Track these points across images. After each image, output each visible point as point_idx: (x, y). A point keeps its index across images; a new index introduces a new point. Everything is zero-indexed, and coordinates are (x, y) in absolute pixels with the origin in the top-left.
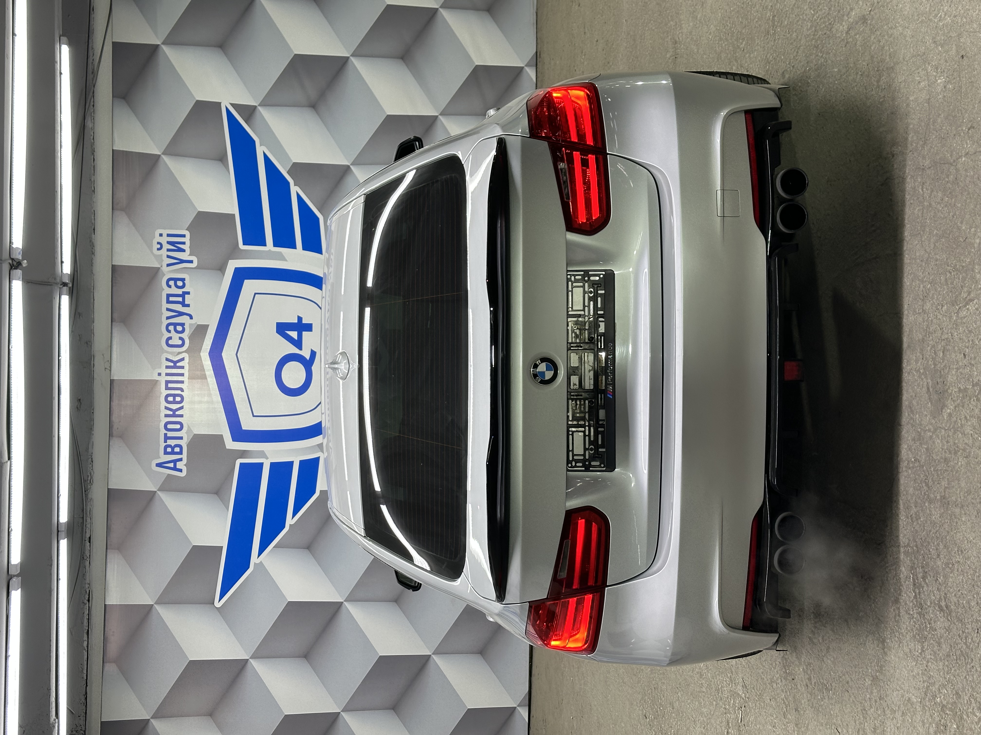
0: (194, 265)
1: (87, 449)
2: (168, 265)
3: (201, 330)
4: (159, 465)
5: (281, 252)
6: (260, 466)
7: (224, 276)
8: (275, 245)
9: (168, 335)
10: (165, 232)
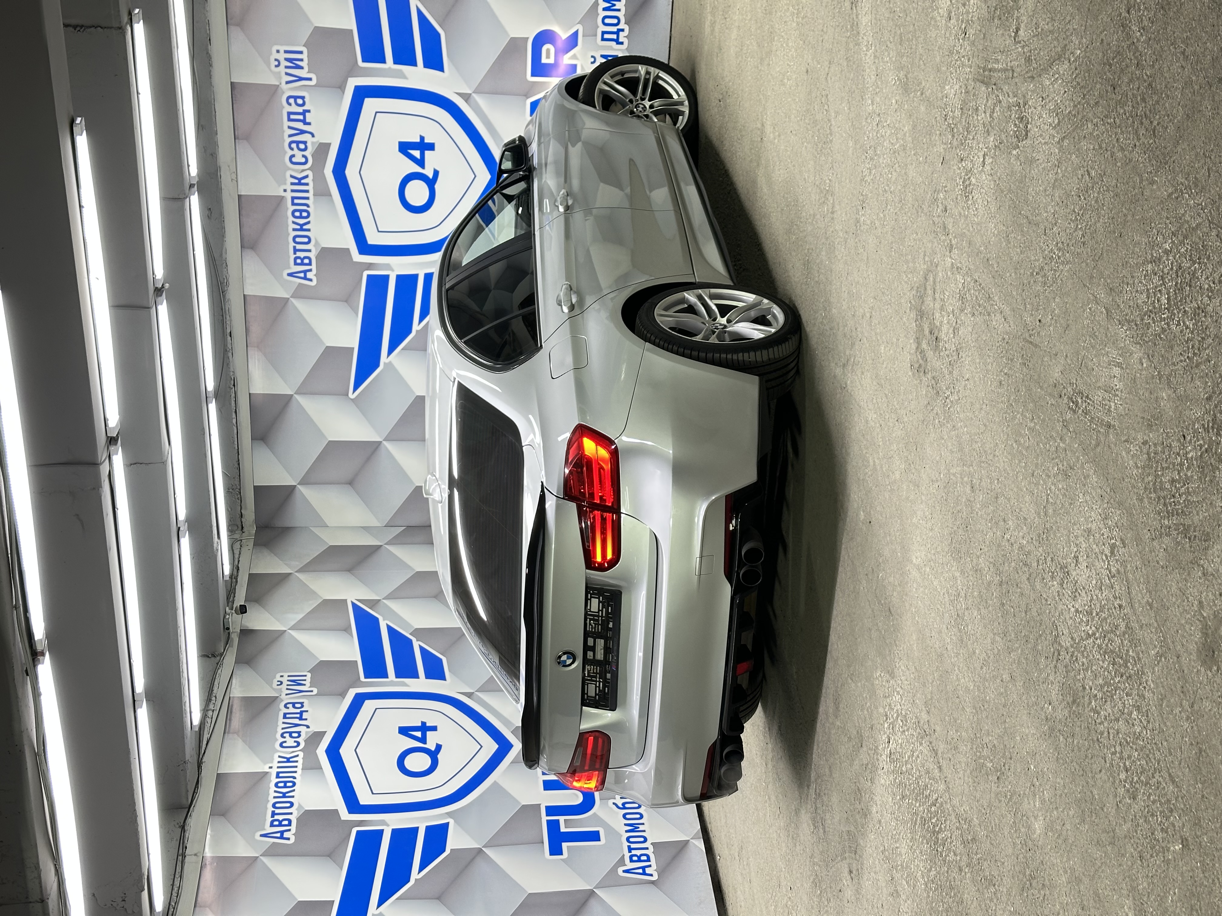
0: (313, 82)
1: (221, 255)
2: (287, 83)
3: (324, 148)
4: (290, 275)
5: (401, 71)
6: (387, 277)
7: (344, 93)
8: (395, 62)
9: (291, 153)
10: (282, 49)
